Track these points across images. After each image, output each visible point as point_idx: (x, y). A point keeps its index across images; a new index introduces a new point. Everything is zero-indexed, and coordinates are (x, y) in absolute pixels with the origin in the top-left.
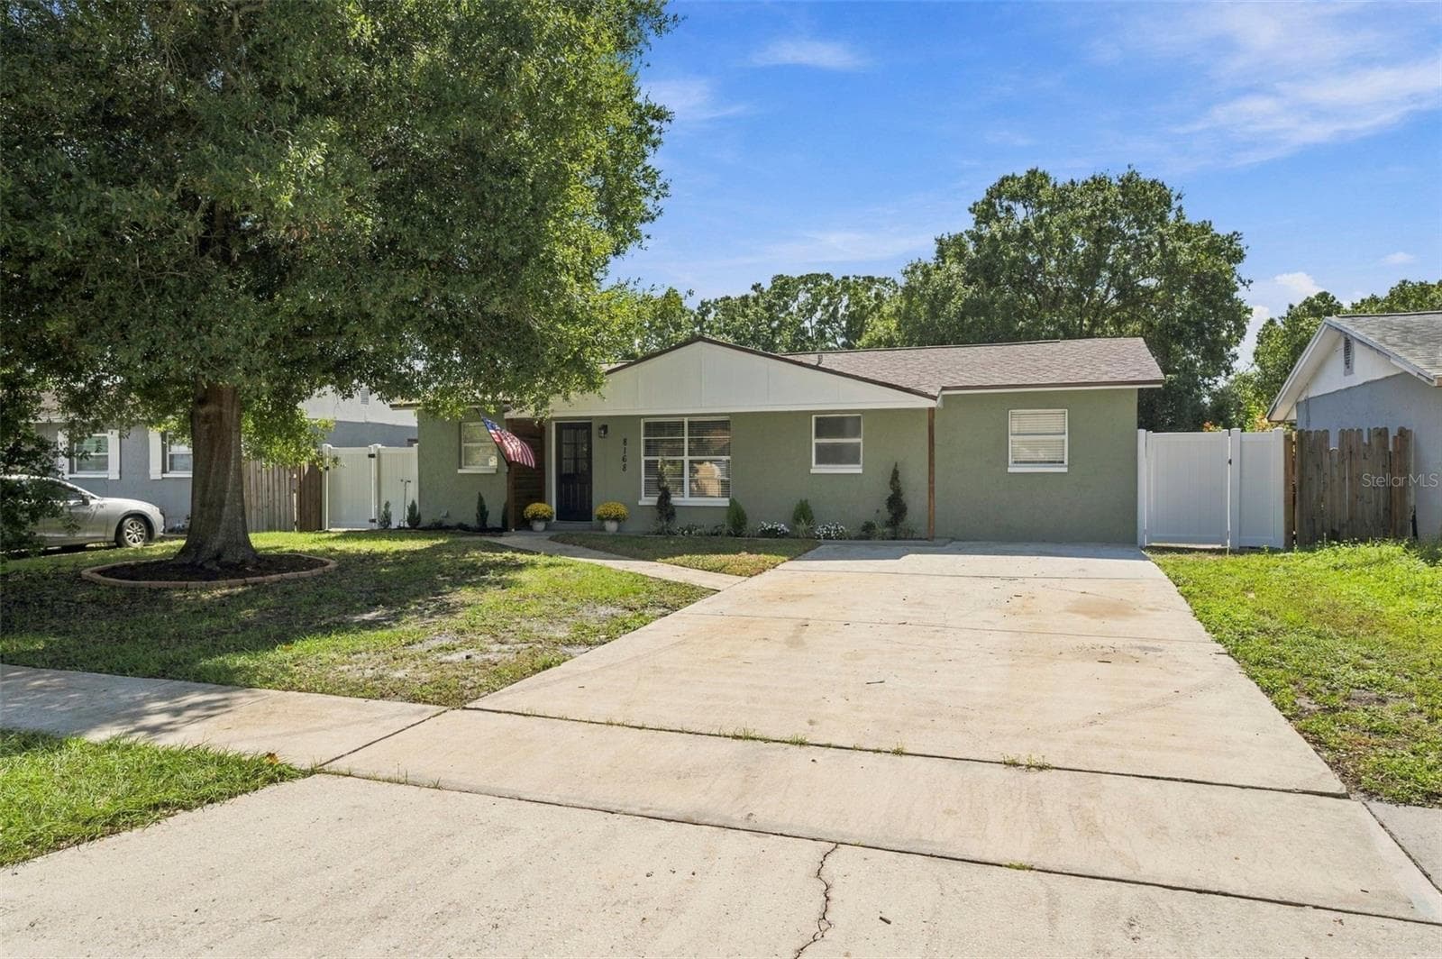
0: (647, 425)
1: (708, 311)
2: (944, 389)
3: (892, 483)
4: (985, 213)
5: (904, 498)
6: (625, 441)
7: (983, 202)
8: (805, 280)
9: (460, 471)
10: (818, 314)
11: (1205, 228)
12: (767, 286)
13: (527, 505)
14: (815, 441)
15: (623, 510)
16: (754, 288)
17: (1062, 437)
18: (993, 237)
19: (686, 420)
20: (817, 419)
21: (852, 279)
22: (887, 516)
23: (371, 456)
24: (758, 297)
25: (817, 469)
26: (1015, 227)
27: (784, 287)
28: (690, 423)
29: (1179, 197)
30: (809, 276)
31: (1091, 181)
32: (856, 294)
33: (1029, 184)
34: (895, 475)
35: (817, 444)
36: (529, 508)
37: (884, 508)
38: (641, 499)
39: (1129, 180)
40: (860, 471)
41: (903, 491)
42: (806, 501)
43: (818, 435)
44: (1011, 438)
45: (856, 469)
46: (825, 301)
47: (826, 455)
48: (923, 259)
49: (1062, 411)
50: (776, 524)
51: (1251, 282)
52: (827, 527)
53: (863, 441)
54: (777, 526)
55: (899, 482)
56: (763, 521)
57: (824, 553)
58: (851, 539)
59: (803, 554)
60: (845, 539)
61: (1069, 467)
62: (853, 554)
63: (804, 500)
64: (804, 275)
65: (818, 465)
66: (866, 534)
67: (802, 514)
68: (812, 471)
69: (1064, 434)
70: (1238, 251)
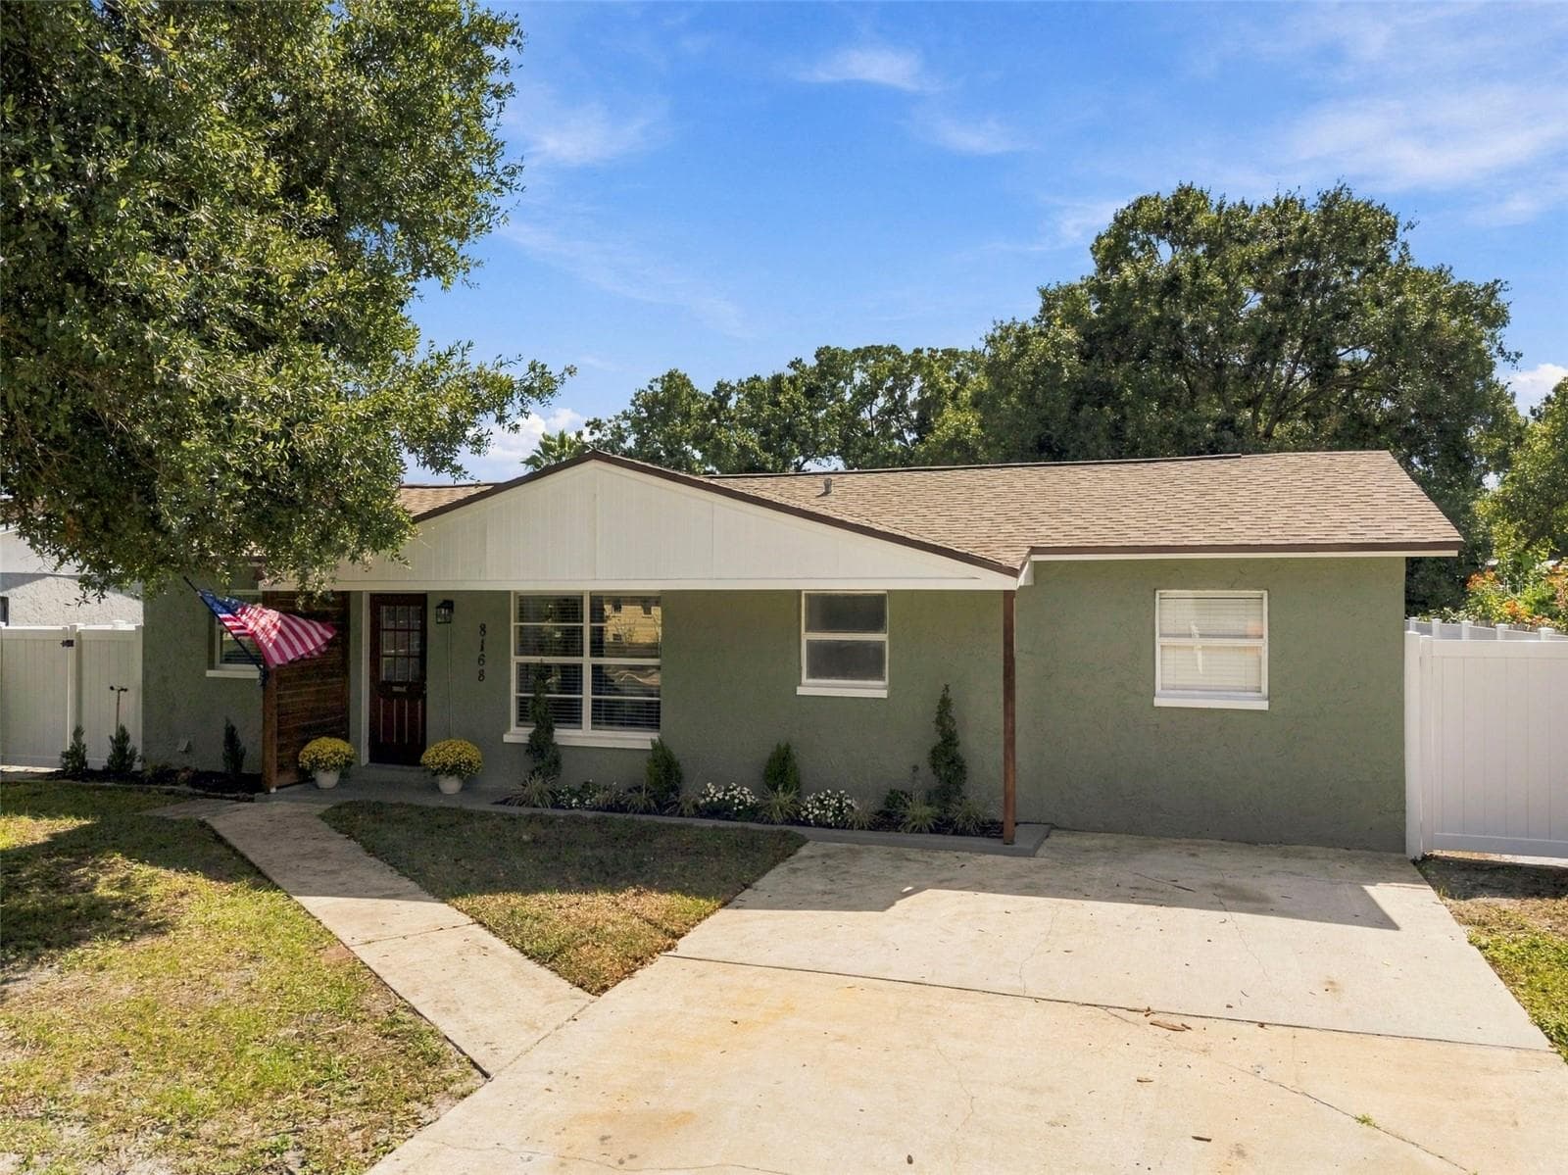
0: (524, 600)
1: (728, 397)
2: (1034, 550)
3: (939, 721)
4: (1113, 249)
5: (960, 749)
6: (483, 627)
7: (1109, 235)
8: (864, 354)
9: (210, 673)
10: (881, 401)
11: (1441, 274)
12: (811, 362)
13: (306, 742)
14: (807, 637)
15: (471, 753)
16: (793, 365)
17: (1257, 642)
18: (1124, 286)
19: (586, 593)
21: (926, 353)
22: (928, 779)
23: (68, 643)
24: (796, 378)
25: (811, 687)
26: (1158, 273)
27: (831, 363)
28: (594, 601)
29: (1411, 226)
30: (868, 349)
31: (1271, 204)
32: (931, 373)
33: (1177, 205)
34: (945, 703)
35: (809, 643)
36: (308, 747)
37: (923, 759)
38: (508, 728)
39: (1336, 197)
40: (884, 694)
41: (960, 737)
42: (788, 747)
43: (814, 626)
44: (1159, 642)
45: (873, 689)
46: (889, 383)
47: (831, 661)
48: (1020, 320)
49: (1255, 593)
50: (735, 789)
51: (1519, 355)
52: (821, 801)
53: (889, 637)
54: (735, 792)
55: (952, 720)
56: (709, 785)
57: (799, 874)
58: (863, 828)
59: (754, 881)
60: (851, 827)
61: (1269, 698)
62: (855, 881)
63: (783, 746)
64: (862, 347)
65: (811, 681)
66: (888, 819)
67: (780, 770)
68: (800, 691)
69: (1261, 637)
70: (1499, 309)
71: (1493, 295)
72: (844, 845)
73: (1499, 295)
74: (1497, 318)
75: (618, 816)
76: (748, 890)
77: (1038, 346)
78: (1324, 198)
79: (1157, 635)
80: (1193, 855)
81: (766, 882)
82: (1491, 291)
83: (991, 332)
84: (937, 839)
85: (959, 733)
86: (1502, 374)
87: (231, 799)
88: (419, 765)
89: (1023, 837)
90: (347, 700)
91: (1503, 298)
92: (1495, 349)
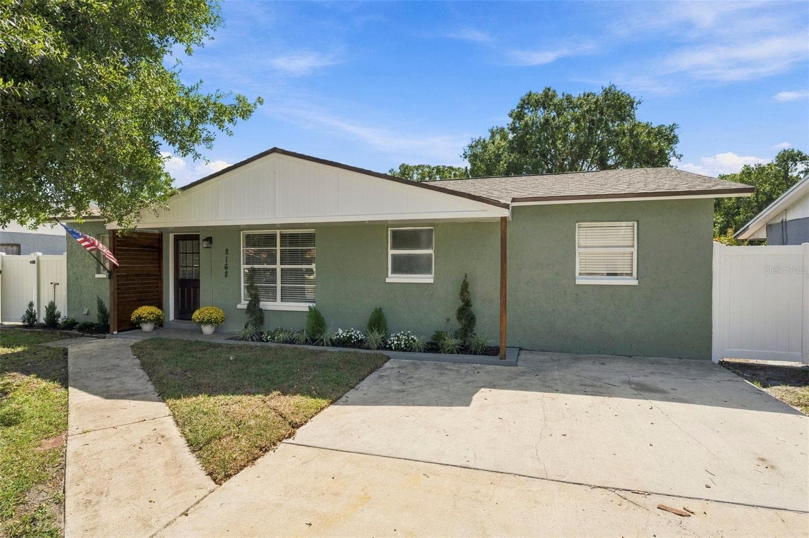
0: (248, 237)
2: (514, 200)
3: (462, 294)
4: (520, 113)
5: (473, 309)
6: (227, 250)
9: (97, 276)
11: (649, 124)
13: (136, 309)
14: (391, 252)
15: (217, 313)
17: (631, 249)
19: (278, 232)
20: (394, 232)
22: (457, 325)
23: (33, 262)
25: (393, 278)
28: (282, 236)
29: (640, 102)
31: (583, 95)
33: (545, 95)
34: (465, 284)
36: (137, 311)
37: (453, 315)
38: (239, 301)
39: (610, 90)
40: (431, 281)
41: (473, 303)
42: (381, 309)
43: (394, 247)
44: (578, 250)
45: (427, 279)
47: (402, 265)
48: (483, 137)
49: (630, 223)
50: (352, 331)
51: (681, 156)
52: (398, 337)
53: (434, 251)
54: (353, 333)
55: (468, 293)
56: (339, 329)
57: (384, 378)
58: (420, 352)
59: (357, 384)
60: (414, 351)
61: (637, 279)
62: (417, 383)
63: (378, 308)
64: (417, 165)
65: (393, 275)
66: (434, 347)
67: (377, 322)
68: (388, 280)
69: (633, 246)
70: (675, 137)
71: (672, 130)
72: (411, 361)
73: (675, 130)
74: (672, 140)
75: (288, 345)
76: (352, 390)
77: (491, 148)
78: (605, 91)
79: (577, 247)
80: (603, 364)
81: (364, 385)
83: (470, 143)
84: (461, 357)
85: (472, 300)
87: (95, 337)
88: (191, 320)
89: (511, 356)
90: (161, 288)
91: (676, 132)
92: (671, 154)
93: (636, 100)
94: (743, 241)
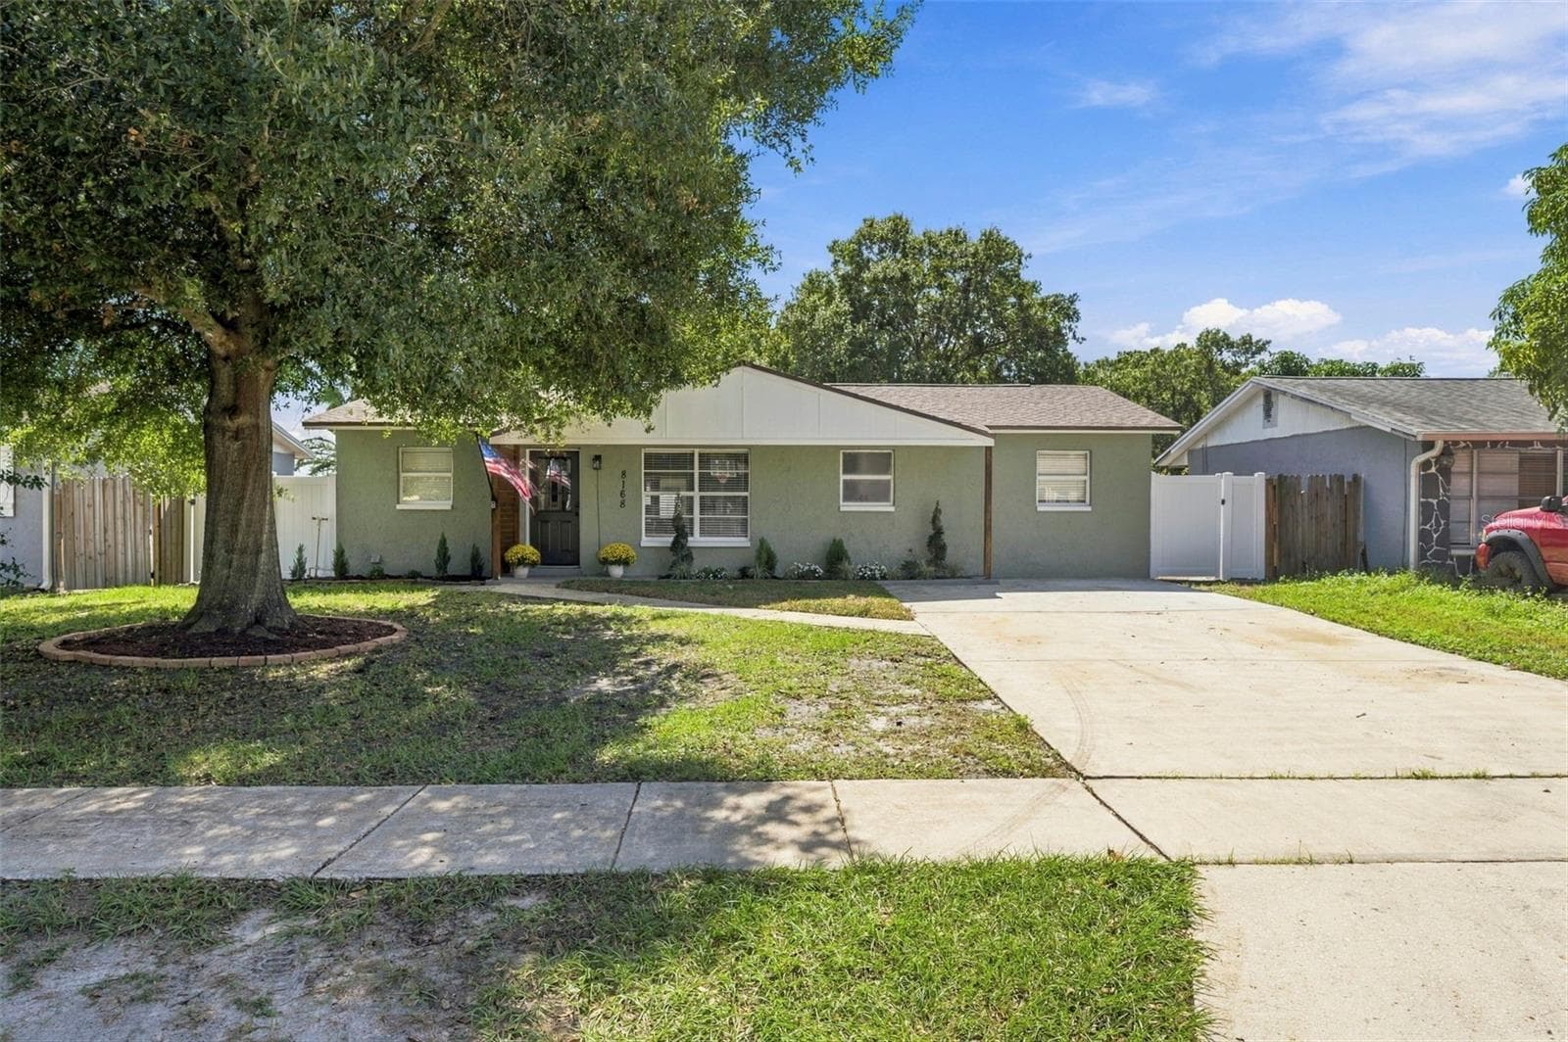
0: (648, 456)
3: (931, 521)
4: (854, 252)
5: (944, 539)
6: (624, 473)
13: (507, 548)
14: (843, 477)
15: (627, 552)
17: (1084, 478)
19: (697, 452)
20: (846, 454)
22: (928, 554)
25: (845, 508)
28: (700, 455)
29: (1030, 256)
34: (936, 512)
35: (845, 481)
36: (511, 551)
37: (924, 543)
38: (644, 541)
39: (991, 233)
40: (892, 509)
43: (846, 471)
44: (1039, 478)
45: (886, 507)
47: (852, 492)
49: (1084, 453)
50: (811, 565)
51: (1083, 339)
52: (868, 567)
53: (893, 477)
54: (813, 568)
56: (795, 564)
61: (1090, 505)
63: (837, 539)
65: (845, 503)
66: (910, 573)
68: (840, 509)
69: (1086, 475)
70: (1076, 312)
71: (1072, 302)
73: (1076, 303)
74: (1072, 315)
78: (985, 235)
79: (1036, 475)
82: (1072, 300)
85: (943, 527)
86: (1072, 347)
90: (518, 522)
91: (1078, 305)
92: (1071, 335)
93: (1026, 252)
94: (1163, 468)
